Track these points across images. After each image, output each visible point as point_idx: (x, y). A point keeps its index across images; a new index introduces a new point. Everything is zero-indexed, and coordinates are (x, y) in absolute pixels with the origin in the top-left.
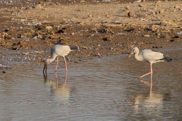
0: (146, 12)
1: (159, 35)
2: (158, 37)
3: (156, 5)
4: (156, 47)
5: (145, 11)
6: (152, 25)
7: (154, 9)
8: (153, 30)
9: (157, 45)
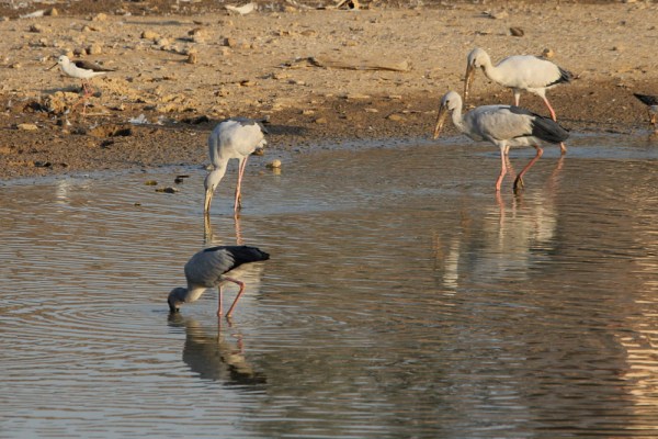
0: (45, 49)
1: (69, 124)
2: (65, 131)
4: (48, 165)
5: (44, 46)
6: (53, 92)
7: (74, 39)
8: (53, 107)
9: (52, 159)
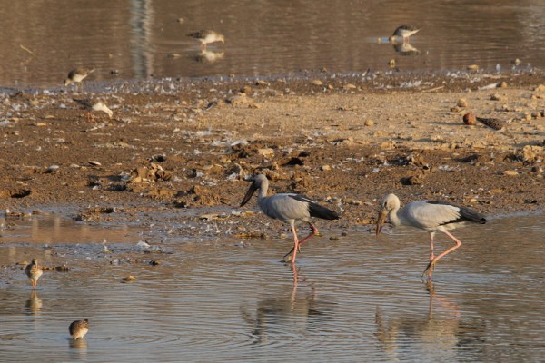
0: (509, 113)
1: (541, 170)
2: (539, 176)
3: (534, 97)
4: (534, 202)
5: (507, 111)
6: (524, 145)
7: (529, 105)
8: (527, 158)
9: (536, 197)
